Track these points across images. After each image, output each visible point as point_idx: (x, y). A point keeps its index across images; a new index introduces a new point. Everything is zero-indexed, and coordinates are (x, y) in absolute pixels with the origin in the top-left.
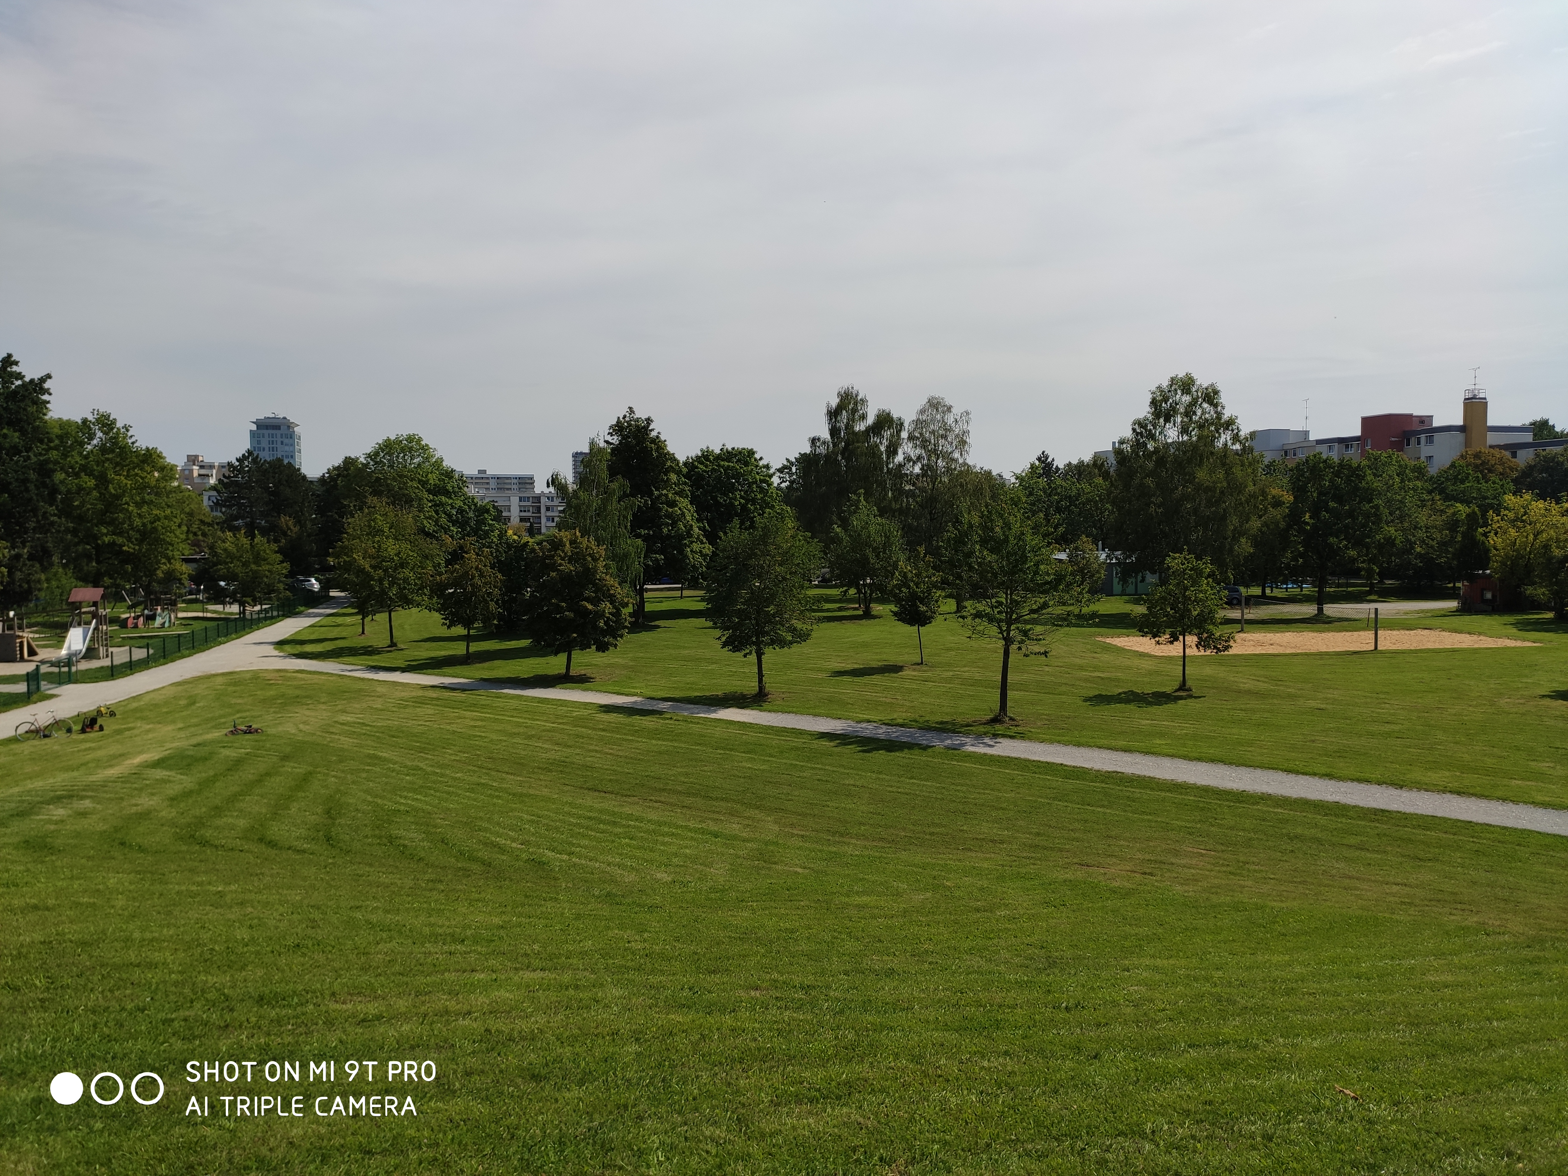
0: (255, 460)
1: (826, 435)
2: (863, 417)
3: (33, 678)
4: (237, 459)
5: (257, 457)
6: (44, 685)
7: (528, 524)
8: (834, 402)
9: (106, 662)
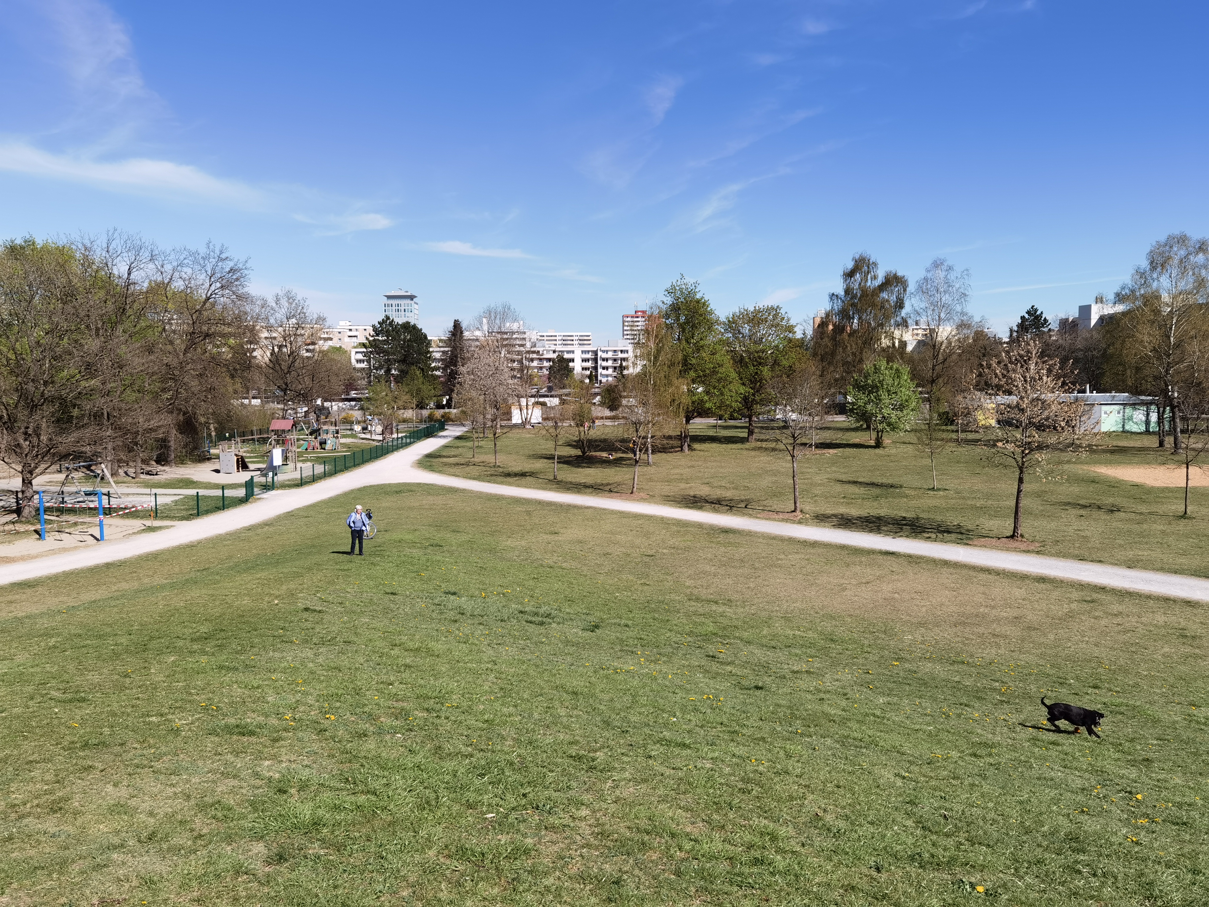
0: (391, 323)
1: (842, 293)
2: (875, 278)
3: (249, 485)
4: (379, 323)
5: (393, 320)
6: (256, 490)
7: (588, 373)
8: (850, 265)
9: (297, 475)
